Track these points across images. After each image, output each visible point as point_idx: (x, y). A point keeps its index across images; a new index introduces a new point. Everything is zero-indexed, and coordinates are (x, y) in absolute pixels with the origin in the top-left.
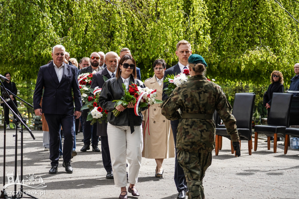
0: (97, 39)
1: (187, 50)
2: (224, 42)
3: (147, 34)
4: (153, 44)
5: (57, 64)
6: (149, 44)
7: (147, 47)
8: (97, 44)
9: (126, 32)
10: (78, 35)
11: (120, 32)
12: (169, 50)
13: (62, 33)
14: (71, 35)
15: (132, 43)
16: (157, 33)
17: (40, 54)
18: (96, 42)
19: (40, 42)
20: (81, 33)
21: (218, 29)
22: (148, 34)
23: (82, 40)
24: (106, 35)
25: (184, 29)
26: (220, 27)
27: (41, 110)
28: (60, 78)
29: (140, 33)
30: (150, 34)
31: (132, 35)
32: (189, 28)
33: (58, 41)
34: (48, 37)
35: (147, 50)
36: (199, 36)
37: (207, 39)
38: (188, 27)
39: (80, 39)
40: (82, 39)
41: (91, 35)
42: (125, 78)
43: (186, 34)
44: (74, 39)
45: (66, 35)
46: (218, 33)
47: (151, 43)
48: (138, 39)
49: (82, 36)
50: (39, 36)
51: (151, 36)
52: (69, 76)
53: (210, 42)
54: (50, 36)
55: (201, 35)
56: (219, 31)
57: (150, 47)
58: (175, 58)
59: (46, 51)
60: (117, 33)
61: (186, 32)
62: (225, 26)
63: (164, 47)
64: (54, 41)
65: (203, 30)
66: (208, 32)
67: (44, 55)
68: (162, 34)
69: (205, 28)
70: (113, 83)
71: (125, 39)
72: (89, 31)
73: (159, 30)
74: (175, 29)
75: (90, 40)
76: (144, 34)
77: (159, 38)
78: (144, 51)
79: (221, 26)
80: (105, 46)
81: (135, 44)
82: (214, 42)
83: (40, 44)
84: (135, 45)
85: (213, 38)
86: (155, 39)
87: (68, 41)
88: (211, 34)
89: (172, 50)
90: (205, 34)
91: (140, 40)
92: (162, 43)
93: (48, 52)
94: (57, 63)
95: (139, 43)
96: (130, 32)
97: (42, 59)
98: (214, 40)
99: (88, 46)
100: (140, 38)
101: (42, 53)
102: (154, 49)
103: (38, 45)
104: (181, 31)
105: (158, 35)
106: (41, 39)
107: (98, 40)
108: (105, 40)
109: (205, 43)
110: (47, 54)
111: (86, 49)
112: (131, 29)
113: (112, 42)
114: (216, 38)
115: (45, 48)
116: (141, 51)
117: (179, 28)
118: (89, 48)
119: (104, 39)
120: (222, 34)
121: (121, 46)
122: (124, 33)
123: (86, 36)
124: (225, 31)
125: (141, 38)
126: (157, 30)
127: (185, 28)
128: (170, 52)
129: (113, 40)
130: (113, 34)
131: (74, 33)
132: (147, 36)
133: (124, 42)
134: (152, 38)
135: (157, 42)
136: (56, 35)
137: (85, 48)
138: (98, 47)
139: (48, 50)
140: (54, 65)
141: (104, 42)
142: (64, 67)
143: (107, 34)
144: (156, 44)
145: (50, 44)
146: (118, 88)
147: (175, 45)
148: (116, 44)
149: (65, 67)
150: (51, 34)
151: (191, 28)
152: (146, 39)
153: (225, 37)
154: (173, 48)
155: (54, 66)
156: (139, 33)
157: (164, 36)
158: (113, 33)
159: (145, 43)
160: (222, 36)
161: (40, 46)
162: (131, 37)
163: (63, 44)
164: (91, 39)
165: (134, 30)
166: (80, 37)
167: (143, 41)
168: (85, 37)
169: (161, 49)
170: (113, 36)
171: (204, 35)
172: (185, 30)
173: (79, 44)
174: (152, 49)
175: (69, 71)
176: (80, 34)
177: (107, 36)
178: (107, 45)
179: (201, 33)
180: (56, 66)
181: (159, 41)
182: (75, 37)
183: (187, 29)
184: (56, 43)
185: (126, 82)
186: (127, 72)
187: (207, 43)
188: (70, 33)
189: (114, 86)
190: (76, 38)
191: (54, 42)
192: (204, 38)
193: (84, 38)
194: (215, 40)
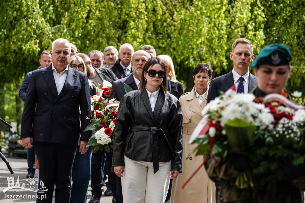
0: (103, 31)
1: (247, 52)
2: (284, 42)
3: (174, 26)
4: (182, 41)
5: (58, 68)
6: (176, 41)
7: (174, 45)
8: (103, 38)
9: (145, 23)
10: (76, 24)
11: (137, 21)
12: (204, 49)
13: (53, 20)
14: (67, 23)
15: (153, 38)
16: (189, 26)
17: (21, 49)
18: (101, 35)
19: (21, 32)
20: (81, 21)
21: (276, 23)
22: (176, 26)
23: (81, 31)
24: (115, 26)
25: (227, 21)
26: (279, 20)
27: (31, 140)
28: (60, 89)
29: (165, 24)
30: (178, 26)
31: (154, 26)
32: (235, 19)
33: (47, 31)
34: (34, 25)
35: (174, 49)
36: (248, 32)
37: (259, 37)
38: (233, 19)
39: (79, 30)
40: (82, 29)
41: (95, 24)
42: (152, 92)
43: (230, 28)
44: (70, 29)
45: (59, 23)
46: (276, 29)
47: (180, 39)
48: (161, 32)
49: (82, 26)
50: (21, 24)
51: (181, 29)
52: (75, 86)
53: (264, 41)
54: (36, 24)
55: (250, 30)
56: (278, 25)
57: (178, 45)
58: (213, 62)
59: (30, 46)
60: (132, 23)
61: (230, 25)
62: (286, 19)
63: (197, 45)
64: (41, 31)
65: (254, 24)
66: (261, 26)
67: (27, 50)
68: (196, 26)
69: (257, 20)
70: (134, 98)
71: (143, 32)
72: (91, 19)
73: (191, 21)
74: (214, 21)
75: (93, 31)
76: (170, 26)
77: (191, 33)
78: (169, 50)
79: (280, 18)
80: (114, 41)
81: (157, 39)
82: (269, 41)
83: (22, 35)
84: (157, 42)
85: (269, 35)
86: (186, 34)
87: (61, 33)
88: (265, 29)
89: (209, 50)
90: (256, 29)
91: (164, 34)
92: (195, 40)
93: (32, 47)
94: (57, 65)
95: (162, 39)
96: (151, 22)
97: (23, 57)
98: (269, 38)
99: (89, 40)
100: (164, 32)
101: (24, 48)
102: (184, 48)
103: (19, 36)
104: (223, 24)
105: (190, 28)
106: (23, 28)
107: (105, 32)
108: (115, 33)
109: (256, 41)
110: (31, 49)
111: (87, 45)
112: (152, 19)
113: (124, 36)
114: (273, 35)
115: (28, 41)
116: (165, 50)
117: (220, 19)
118: (91, 43)
119: (113, 31)
120: (281, 31)
121: (137, 42)
122: (142, 24)
123: (87, 27)
124: (286, 25)
125: (166, 32)
126: (189, 21)
127: (229, 20)
128: (207, 54)
129: (126, 32)
130: (126, 24)
131: (71, 21)
132: (175, 29)
133: (141, 36)
134: (182, 32)
135: (188, 38)
136: (45, 23)
137: (85, 44)
138: (104, 42)
139: (32, 43)
140: (53, 68)
141: (113, 36)
142: (67, 72)
143: (117, 25)
144: (187, 41)
145: (36, 35)
146: (141, 106)
147: (214, 43)
148: (130, 38)
149: (69, 72)
150: (37, 21)
151: (237, 19)
152: (172, 33)
153: (285, 34)
154: (210, 46)
155: (52, 71)
156: (163, 24)
157: (198, 30)
158: (125, 22)
159: (171, 39)
160: (282, 33)
161: (21, 38)
162: (151, 29)
163: (54, 36)
164: (95, 31)
165: (157, 20)
166: (79, 27)
167: (169, 37)
168: (85, 26)
169: (193, 49)
170: (125, 28)
171: (255, 31)
172: (229, 23)
173: (77, 36)
174: (181, 48)
175: (76, 79)
176: (79, 22)
177: (117, 26)
178: (117, 40)
179: (250, 27)
180: (55, 70)
181: (191, 36)
182: (71, 27)
183: (232, 22)
184: (44, 34)
185: (153, 97)
186: (154, 83)
187: (259, 41)
188: (65, 20)
189: (136, 102)
190: (73, 28)
191: (41, 33)
192: (255, 35)
193: (85, 29)
194: (271, 38)
